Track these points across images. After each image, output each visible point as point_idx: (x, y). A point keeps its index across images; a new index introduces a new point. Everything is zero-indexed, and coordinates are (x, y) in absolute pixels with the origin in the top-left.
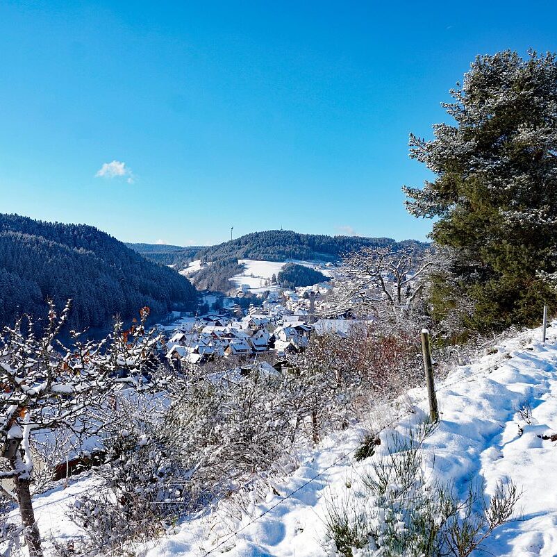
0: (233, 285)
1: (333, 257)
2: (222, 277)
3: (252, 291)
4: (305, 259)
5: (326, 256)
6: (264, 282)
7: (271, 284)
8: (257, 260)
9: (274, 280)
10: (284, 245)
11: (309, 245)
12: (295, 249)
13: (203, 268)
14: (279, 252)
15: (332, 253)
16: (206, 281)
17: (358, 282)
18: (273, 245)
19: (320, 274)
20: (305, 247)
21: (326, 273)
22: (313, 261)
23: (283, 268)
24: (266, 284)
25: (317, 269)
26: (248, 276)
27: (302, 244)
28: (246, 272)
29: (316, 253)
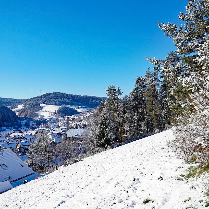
0: (37, 115)
1: (82, 104)
2: (32, 112)
3: (45, 118)
4: (70, 105)
5: (79, 103)
6: (51, 114)
7: (54, 115)
8: (49, 105)
9: (55, 113)
10: (61, 99)
11: (72, 99)
12: (66, 100)
13: (24, 108)
14: (59, 102)
15: (82, 102)
16: (24, 113)
17: (92, 114)
18: (56, 98)
19: (76, 111)
20: (70, 99)
21: (79, 110)
22: (74, 105)
23: (60, 108)
24: (52, 115)
25: (75, 109)
26: (43, 111)
27: (69, 98)
28: (43, 110)
29: (75, 102)
